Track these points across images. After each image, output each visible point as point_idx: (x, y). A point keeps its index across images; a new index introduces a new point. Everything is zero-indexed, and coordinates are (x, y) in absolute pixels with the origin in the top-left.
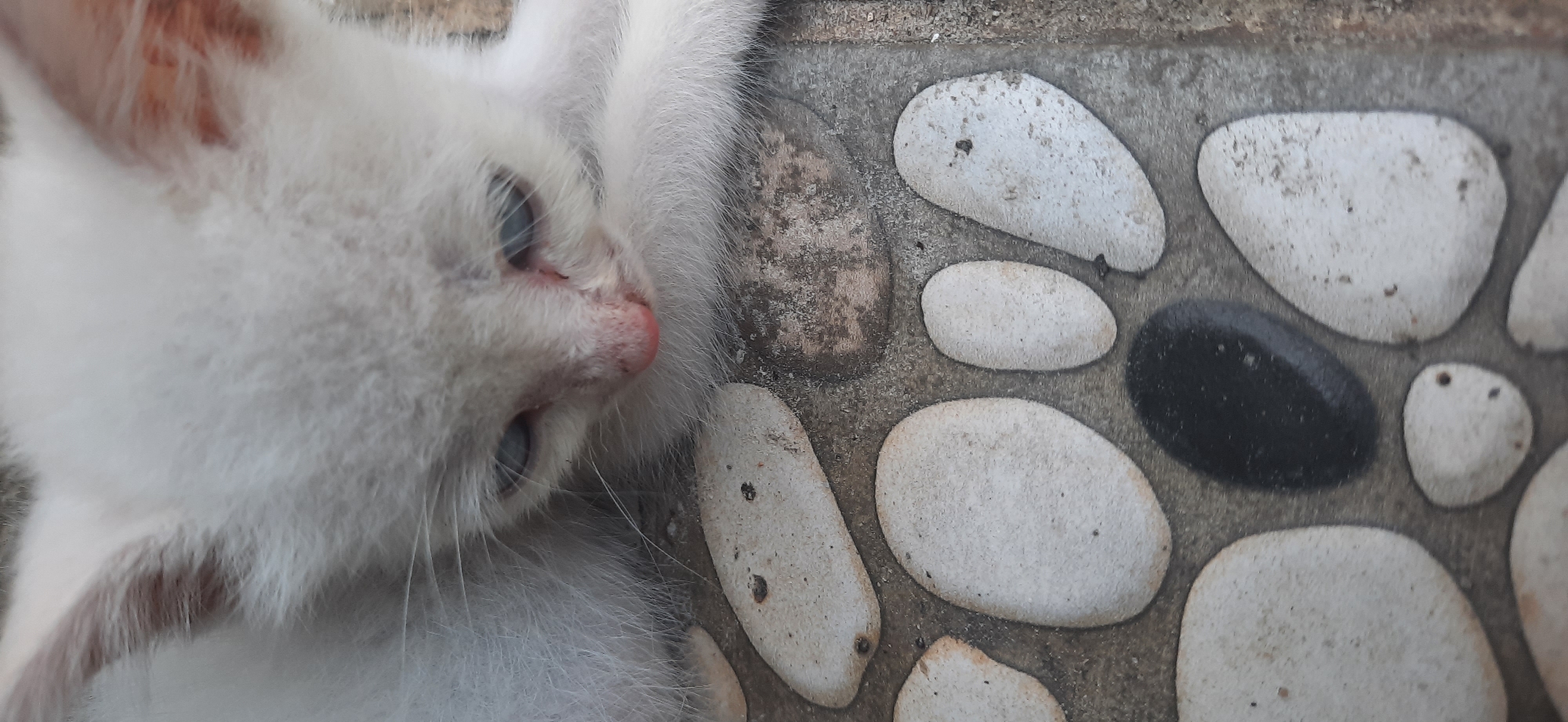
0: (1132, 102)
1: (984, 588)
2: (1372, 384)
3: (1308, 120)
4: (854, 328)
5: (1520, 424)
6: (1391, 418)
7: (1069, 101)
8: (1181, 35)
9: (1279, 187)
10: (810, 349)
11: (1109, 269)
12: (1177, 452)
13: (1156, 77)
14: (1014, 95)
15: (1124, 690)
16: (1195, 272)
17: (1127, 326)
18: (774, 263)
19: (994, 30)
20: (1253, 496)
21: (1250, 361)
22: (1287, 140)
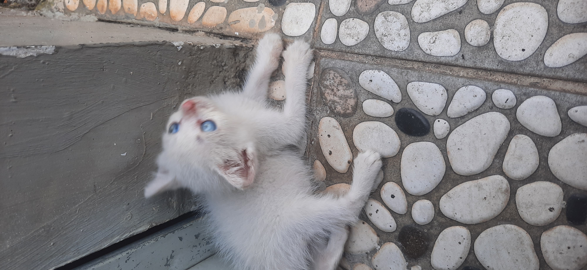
0: (397, 77)
2: (429, 121)
3: (422, 83)
4: (350, 109)
5: (448, 128)
6: (432, 126)
7: (388, 76)
8: (405, 68)
9: (418, 92)
10: (342, 112)
11: (393, 102)
12: (402, 130)
13: (401, 74)
14: (380, 74)
15: (393, 167)
16: (406, 104)
17: (395, 111)
18: (336, 97)
19: (376, 62)
20: (413, 137)
21: (413, 117)
22: (419, 86)
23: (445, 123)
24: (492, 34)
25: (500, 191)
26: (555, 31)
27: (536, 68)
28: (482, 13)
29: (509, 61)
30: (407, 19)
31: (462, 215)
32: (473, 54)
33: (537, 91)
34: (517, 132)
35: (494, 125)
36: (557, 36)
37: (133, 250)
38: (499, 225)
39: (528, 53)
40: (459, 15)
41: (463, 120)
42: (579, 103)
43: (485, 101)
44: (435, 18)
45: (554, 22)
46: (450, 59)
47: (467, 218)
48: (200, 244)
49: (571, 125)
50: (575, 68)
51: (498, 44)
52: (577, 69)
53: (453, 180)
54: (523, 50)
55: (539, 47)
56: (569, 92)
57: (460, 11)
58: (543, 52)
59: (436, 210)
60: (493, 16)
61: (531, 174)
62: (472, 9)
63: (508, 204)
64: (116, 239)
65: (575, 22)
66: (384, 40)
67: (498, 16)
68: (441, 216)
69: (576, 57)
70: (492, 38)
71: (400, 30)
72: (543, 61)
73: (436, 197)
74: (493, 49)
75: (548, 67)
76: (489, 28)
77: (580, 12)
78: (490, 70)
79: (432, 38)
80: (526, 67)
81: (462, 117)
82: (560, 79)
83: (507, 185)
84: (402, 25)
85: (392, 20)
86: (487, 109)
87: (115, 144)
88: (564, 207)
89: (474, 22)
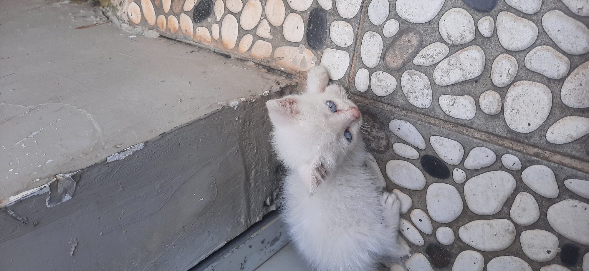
0: (422, 129)
1: (401, 184)
2: (449, 169)
3: (443, 138)
4: (383, 147)
5: (465, 176)
6: (451, 173)
7: (413, 127)
8: (428, 122)
9: (439, 145)
10: (376, 149)
11: (419, 148)
12: (427, 172)
13: (425, 127)
14: (407, 124)
15: (420, 198)
16: (429, 151)
17: (421, 156)
19: (404, 113)
20: (436, 178)
21: (435, 163)
22: (440, 140)
23: (462, 172)
24: (503, 105)
25: (507, 231)
26: (557, 111)
27: (539, 141)
28: (495, 85)
29: (516, 132)
30: (430, 80)
31: (477, 244)
32: (486, 120)
33: (539, 161)
34: (522, 190)
35: (502, 181)
36: (559, 116)
37: (216, 263)
38: (507, 256)
39: (533, 128)
40: (474, 84)
41: (477, 173)
42: (573, 176)
43: (495, 161)
44: (454, 83)
45: (557, 103)
46: (467, 122)
47: (481, 246)
48: (265, 247)
49: (566, 192)
50: (572, 146)
51: (507, 115)
52: (574, 148)
53: (470, 216)
54: (529, 125)
55: (542, 124)
56: (566, 165)
57: (476, 80)
58: (546, 129)
59: (456, 236)
60: (505, 90)
61: (532, 223)
62: (486, 80)
63: (514, 242)
64: (203, 257)
65: (575, 107)
66: (410, 96)
67: (508, 91)
68: (460, 241)
69: (574, 138)
70: (503, 110)
71: (424, 89)
72: (545, 136)
73: (456, 226)
74: (503, 119)
75: (549, 143)
76: (501, 99)
77: (580, 98)
78: (500, 137)
79: (451, 101)
80: (531, 140)
81: (477, 170)
82: (560, 153)
83: (514, 228)
84: (425, 85)
85: (416, 79)
86: (497, 167)
87: (194, 194)
88: (559, 252)
89: (488, 92)
